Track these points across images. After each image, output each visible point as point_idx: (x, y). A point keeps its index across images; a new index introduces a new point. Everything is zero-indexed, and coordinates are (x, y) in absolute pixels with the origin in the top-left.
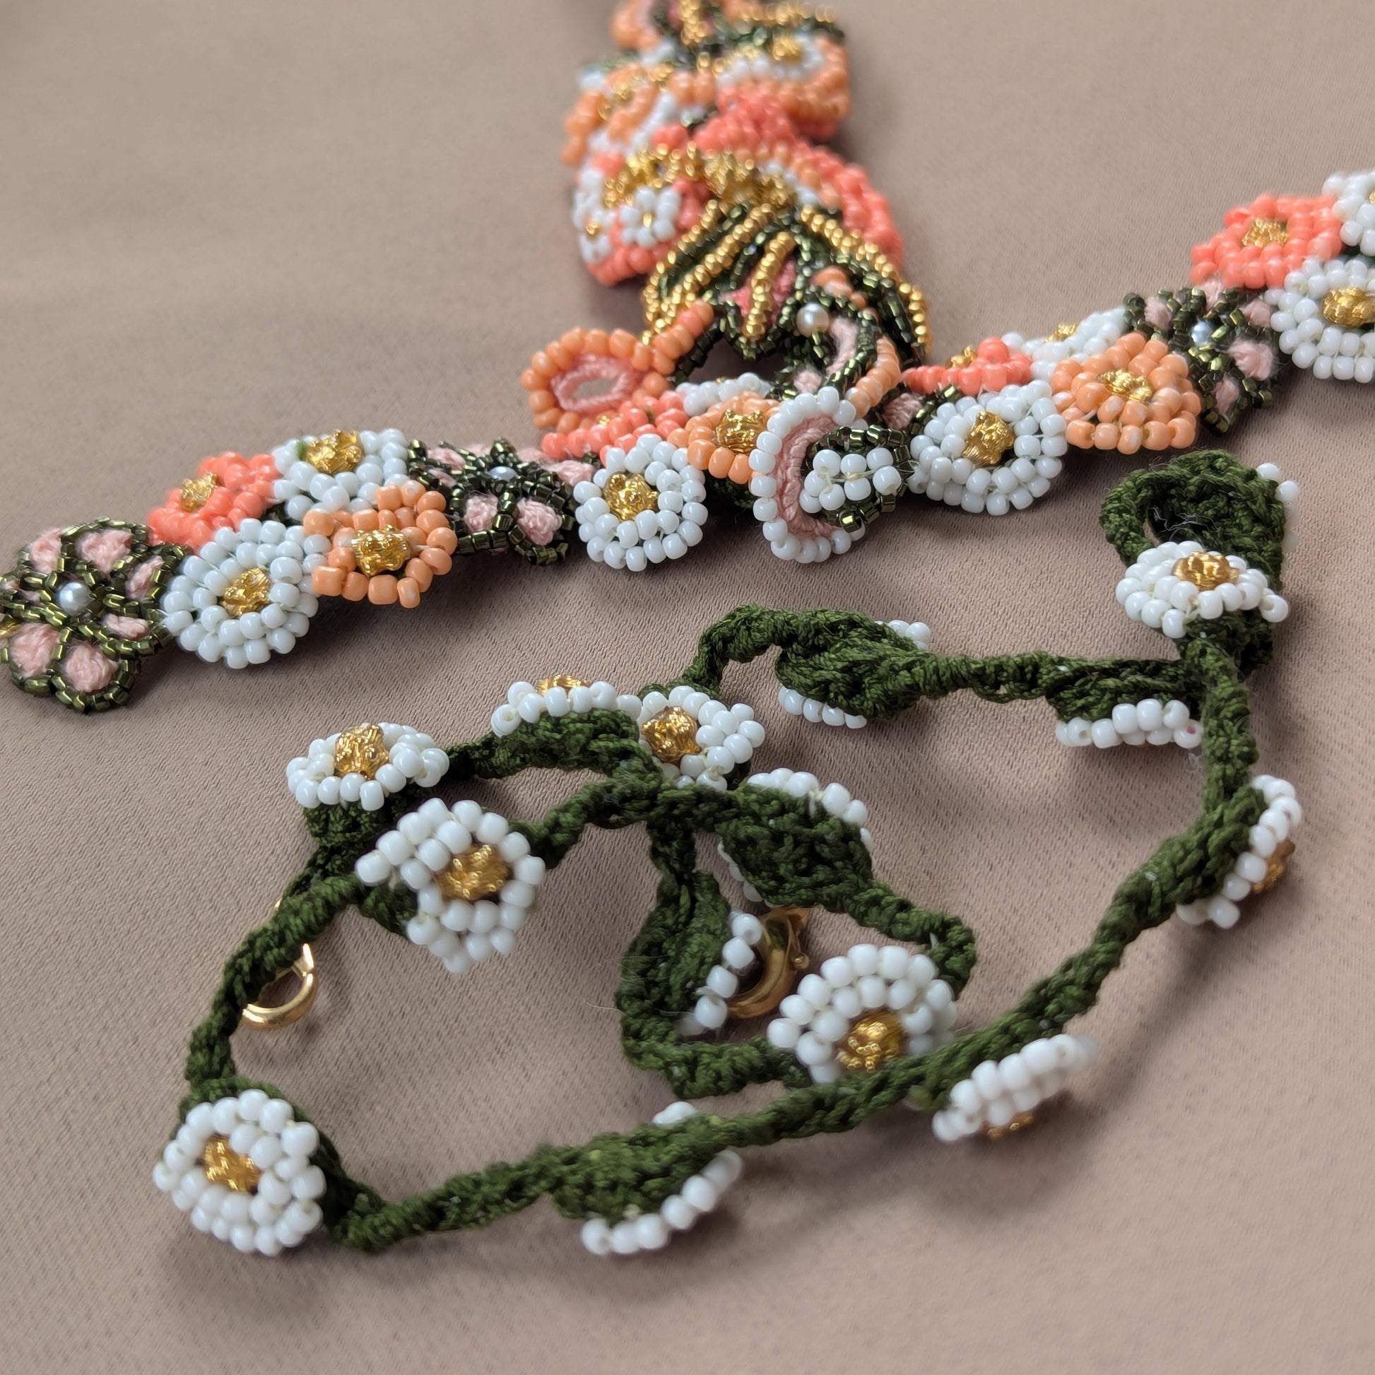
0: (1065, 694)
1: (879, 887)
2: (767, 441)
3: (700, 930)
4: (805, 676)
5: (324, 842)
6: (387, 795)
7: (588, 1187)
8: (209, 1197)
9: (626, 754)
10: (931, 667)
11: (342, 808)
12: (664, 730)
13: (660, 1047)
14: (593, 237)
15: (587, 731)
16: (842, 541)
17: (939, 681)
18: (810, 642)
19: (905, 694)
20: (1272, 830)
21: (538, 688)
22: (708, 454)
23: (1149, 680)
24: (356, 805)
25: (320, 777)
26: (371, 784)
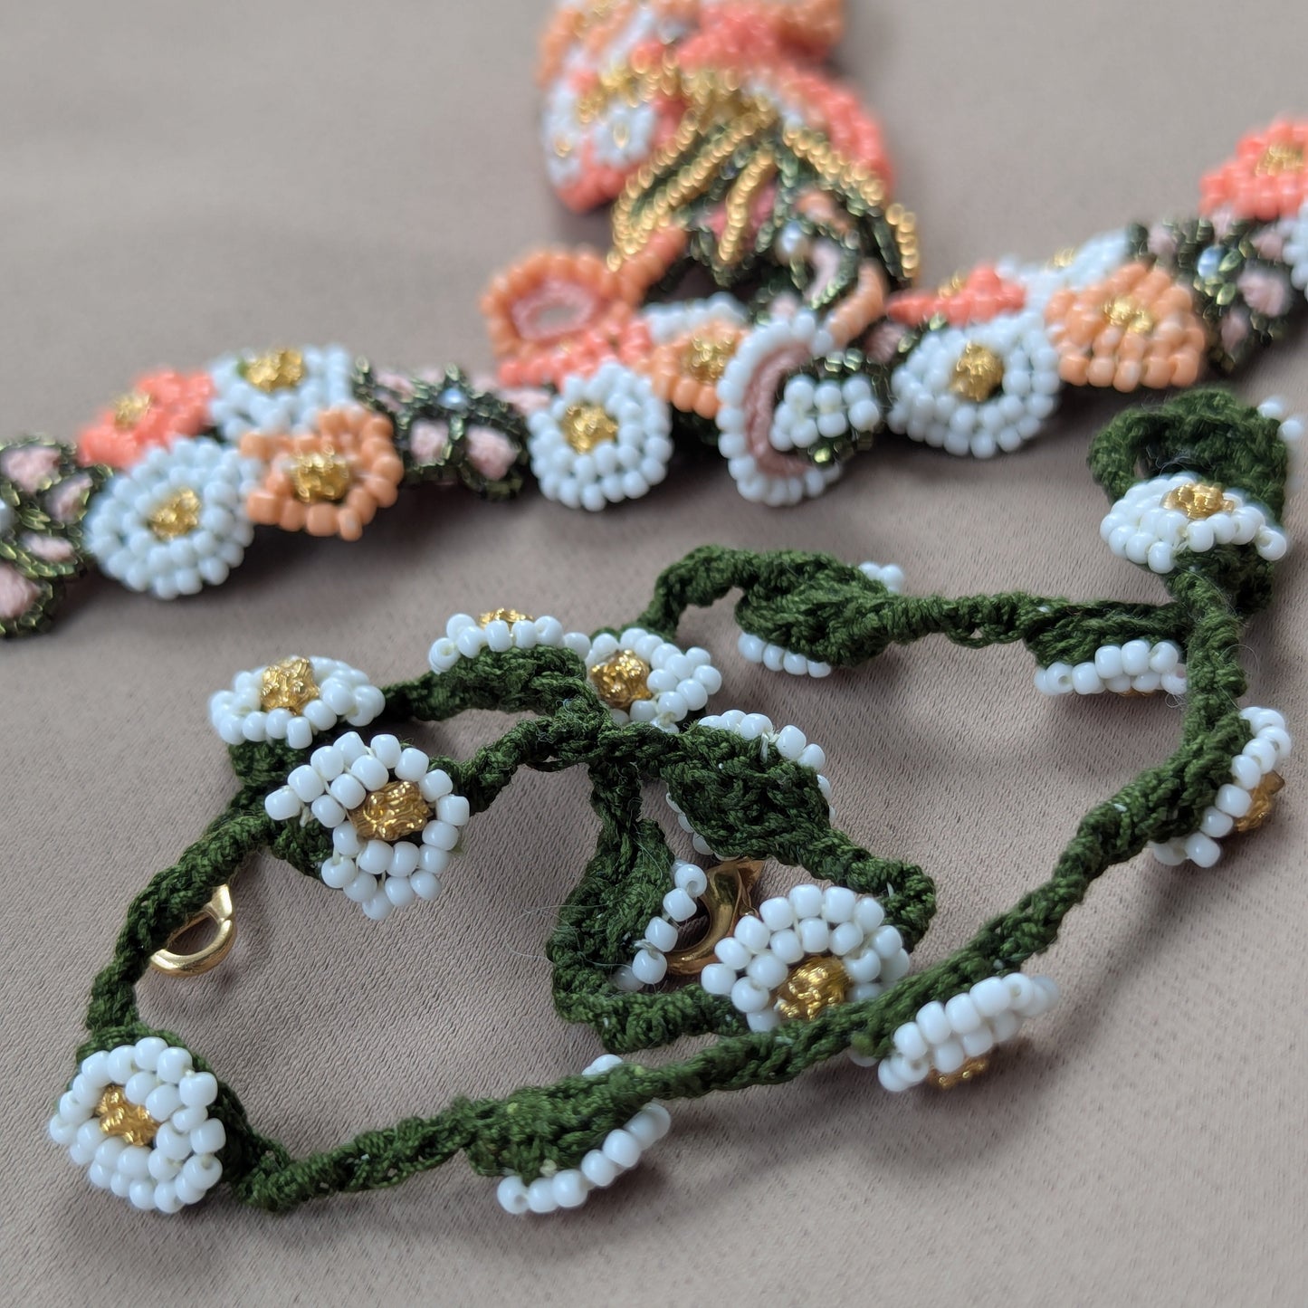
0: (1047, 637)
1: (836, 836)
2: (736, 371)
3: (639, 880)
4: (766, 620)
5: (249, 781)
6: (316, 733)
7: (504, 1141)
8: (104, 1150)
9: (570, 692)
10: (900, 608)
11: (268, 746)
12: (614, 674)
13: (592, 999)
14: (564, 160)
15: (529, 667)
16: (815, 481)
17: (909, 624)
18: (773, 584)
19: (871, 638)
20: (1256, 758)
21: (478, 622)
22: (673, 383)
23: (1136, 621)
24: (281, 742)
25: (244, 712)
26: (298, 720)
